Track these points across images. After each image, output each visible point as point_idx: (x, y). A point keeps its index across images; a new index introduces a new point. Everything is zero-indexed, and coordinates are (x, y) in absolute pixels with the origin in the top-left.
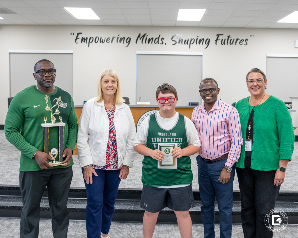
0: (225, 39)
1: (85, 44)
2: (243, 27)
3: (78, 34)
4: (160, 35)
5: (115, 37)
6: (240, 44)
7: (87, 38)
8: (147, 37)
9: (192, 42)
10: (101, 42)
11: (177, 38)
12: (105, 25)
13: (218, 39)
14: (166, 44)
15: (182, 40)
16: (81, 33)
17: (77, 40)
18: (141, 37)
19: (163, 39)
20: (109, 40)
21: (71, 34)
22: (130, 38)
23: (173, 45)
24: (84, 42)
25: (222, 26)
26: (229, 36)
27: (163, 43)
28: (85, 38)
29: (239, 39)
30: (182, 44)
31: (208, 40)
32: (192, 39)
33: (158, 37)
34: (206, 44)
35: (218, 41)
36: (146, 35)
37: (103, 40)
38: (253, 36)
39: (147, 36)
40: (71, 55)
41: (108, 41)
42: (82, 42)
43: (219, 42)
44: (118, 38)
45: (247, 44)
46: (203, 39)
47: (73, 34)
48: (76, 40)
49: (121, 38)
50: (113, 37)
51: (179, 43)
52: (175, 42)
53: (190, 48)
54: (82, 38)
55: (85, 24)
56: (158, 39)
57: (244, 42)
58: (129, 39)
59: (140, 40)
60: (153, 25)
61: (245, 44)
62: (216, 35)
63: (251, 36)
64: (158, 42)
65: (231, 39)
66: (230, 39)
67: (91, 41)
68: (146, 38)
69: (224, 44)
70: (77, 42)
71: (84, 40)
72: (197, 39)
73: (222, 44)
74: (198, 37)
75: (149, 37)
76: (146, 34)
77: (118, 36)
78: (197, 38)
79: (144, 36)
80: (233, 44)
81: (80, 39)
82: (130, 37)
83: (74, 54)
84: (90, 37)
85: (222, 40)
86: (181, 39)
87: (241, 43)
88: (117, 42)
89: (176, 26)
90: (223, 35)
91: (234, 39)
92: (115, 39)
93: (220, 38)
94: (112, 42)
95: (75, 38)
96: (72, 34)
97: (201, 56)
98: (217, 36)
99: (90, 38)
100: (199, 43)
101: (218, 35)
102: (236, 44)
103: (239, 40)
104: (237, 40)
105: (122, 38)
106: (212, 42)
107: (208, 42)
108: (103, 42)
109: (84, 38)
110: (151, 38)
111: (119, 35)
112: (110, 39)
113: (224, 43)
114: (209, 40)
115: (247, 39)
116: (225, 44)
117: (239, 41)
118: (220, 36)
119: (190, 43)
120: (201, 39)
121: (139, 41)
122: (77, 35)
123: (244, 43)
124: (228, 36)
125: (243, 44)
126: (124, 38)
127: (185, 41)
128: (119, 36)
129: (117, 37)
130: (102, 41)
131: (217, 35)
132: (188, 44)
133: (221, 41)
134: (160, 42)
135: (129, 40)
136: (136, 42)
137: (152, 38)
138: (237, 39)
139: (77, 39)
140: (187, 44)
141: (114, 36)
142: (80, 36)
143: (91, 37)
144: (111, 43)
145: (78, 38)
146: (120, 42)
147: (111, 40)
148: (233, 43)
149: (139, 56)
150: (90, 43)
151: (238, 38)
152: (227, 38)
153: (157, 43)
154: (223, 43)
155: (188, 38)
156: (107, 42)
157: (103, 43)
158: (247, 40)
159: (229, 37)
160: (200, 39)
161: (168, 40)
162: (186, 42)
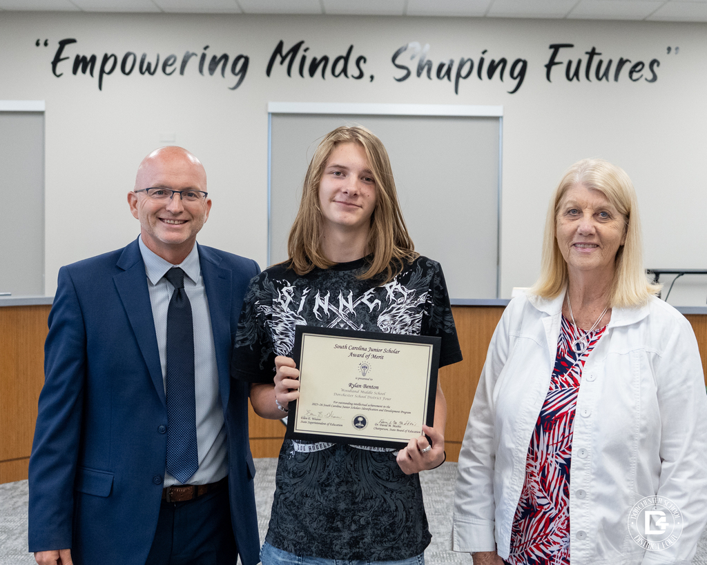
0: (579, 62)
1: (86, 81)
2: (641, 18)
3: (63, 44)
4: (351, 48)
5: (194, 54)
6: (631, 77)
7: (93, 58)
8: (307, 54)
9: (464, 72)
10: (142, 73)
11: (412, 58)
12: (158, 11)
13: (557, 60)
14: (372, 77)
15: (429, 64)
16: (73, 41)
17: (60, 65)
18: (284, 52)
19: (362, 61)
20: (171, 65)
21: (38, 44)
22: (247, 59)
23: (399, 80)
24: (84, 71)
25: (570, 16)
26: (594, 49)
27: (361, 76)
28: (88, 58)
29: (627, 61)
30: (429, 77)
31: (520, 65)
32: (466, 59)
33: (344, 54)
34: (515, 78)
35: (554, 68)
36: (303, 47)
37: (149, 65)
38: (677, 49)
39: (306, 50)
40: (38, 119)
41: (169, 70)
42: (75, 72)
43: (558, 72)
44: (204, 57)
45: (655, 78)
46: (504, 61)
47: (46, 44)
48: (54, 64)
49: (214, 57)
50: (188, 52)
51: (419, 74)
52: (404, 72)
53: (456, 92)
54: (78, 57)
55: (87, 10)
56: (346, 59)
57: (647, 69)
58: (242, 61)
59: (282, 63)
60: (328, 12)
61: (650, 76)
62: (548, 46)
63: (669, 49)
64: (345, 71)
65: (601, 63)
66: (596, 59)
67: (108, 67)
68: (304, 58)
69: (575, 78)
70: (58, 73)
71: (82, 64)
72: (482, 61)
73: (570, 80)
74: (484, 52)
75: (315, 53)
76: (302, 43)
77: (203, 51)
78: (481, 55)
79: (295, 50)
80: (607, 79)
81: (71, 62)
82: (245, 54)
83: (47, 114)
84: (106, 55)
85: (570, 63)
86: (425, 61)
87: (635, 76)
88: (201, 71)
89: (408, 13)
90: (571, 46)
91: (610, 62)
92: (194, 63)
93: (563, 56)
94: (182, 72)
95: (52, 58)
96: (42, 43)
97: (497, 118)
98: (552, 51)
99: (106, 59)
100: (490, 74)
101: (556, 48)
102: (616, 78)
103: (628, 64)
104: (622, 63)
105: (219, 56)
106: (535, 71)
107: (520, 72)
108: (150, 73)
109: (84, 58)
110: (319, 58)
111: (206, 48)
112: (175, 61)
113: (576, 74)
114: (525, 63)
115: (654, 62)
116: (578, 79)
117: (627, 68)
118: (561, 50)
119: (458, 75)
120: (497, 60)
121: (279, 69)
122: (58, 46)
123: (647, 73)
124: (590, 50)
125: (642, 80)
126: (225, 57)
127: (441, 66)
128: (207, 52)
129: (200, 52)
130: (147, 69)
131: (551, 47)
132: (449, 78)
133: (563, 67)
134: (352, 70)
135: (242, 66)
136: (268, 72)
137: (325, 59)
138: (621, 59)
139: (57, 59)
140: (446, 77)
141: (191, 52)
142: (70, 52)
143: (109, 55)
144: (181, 76)
145: (62, 56)
146: (212, 70)
147: (178, 65)
148: (606, 74)
149: (278, 120)
150: (105, 76)
151: (625, 59)
152: (587, 56)
153: (343, 75)
154: (572, 74)
155: (449, 58)
156: (164, 70)
157: (152, 74)
158: (655, 65)
159: (592, 53)
160: (493, 62)
161: (378, 64)
162: (443, 71)
